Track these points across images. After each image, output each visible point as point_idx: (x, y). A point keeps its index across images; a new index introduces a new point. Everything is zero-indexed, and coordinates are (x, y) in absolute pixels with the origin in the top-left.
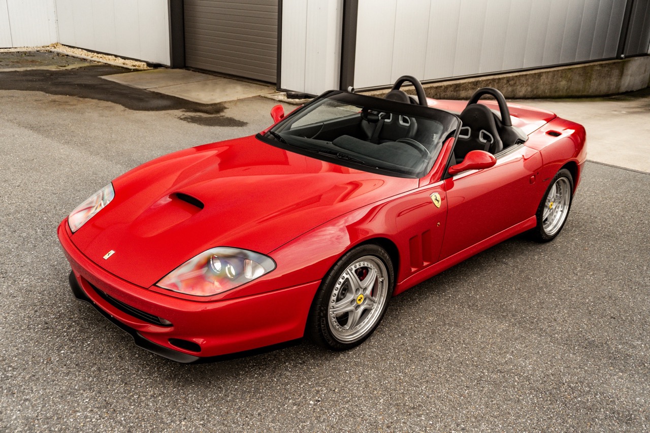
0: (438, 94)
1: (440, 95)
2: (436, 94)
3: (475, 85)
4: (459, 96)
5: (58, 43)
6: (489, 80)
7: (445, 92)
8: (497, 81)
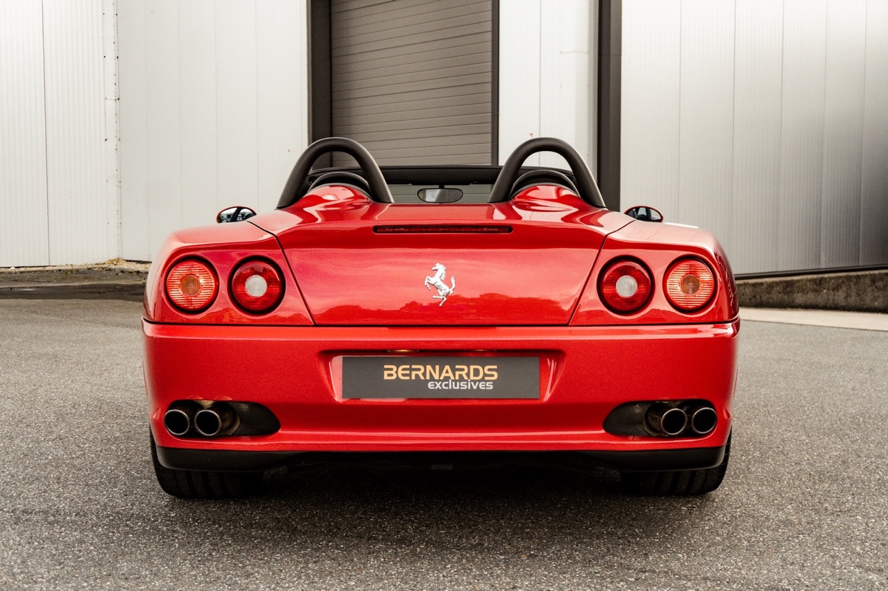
0: (758, 297)
1: (761, 297)
2: (754, 296)
3: (817, 285)
4: (793, 301)
5: (119, 259)
6: (840, 277)
7: (769, 293)
8: (854, 280)
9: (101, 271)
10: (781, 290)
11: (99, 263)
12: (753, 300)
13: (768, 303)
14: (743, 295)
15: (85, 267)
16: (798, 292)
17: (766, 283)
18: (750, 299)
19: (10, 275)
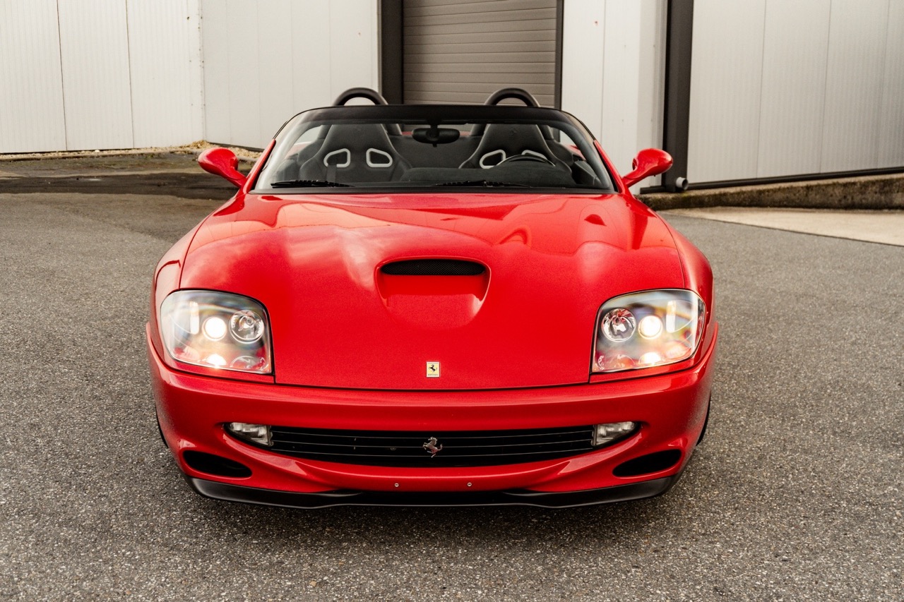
1: (852, 199)
2: (845, 197)
4: (891, 201)
5: (203, 141)
9: (183, 155)
10: (878, 190)
11: (183, 145)
12: (843, 202)
13: (861, 205)
14: (832, 196)
15: (169, 150)
16: (898, 192)
17: (860, 182)
18: (840, 201)
19: (91, 160)
